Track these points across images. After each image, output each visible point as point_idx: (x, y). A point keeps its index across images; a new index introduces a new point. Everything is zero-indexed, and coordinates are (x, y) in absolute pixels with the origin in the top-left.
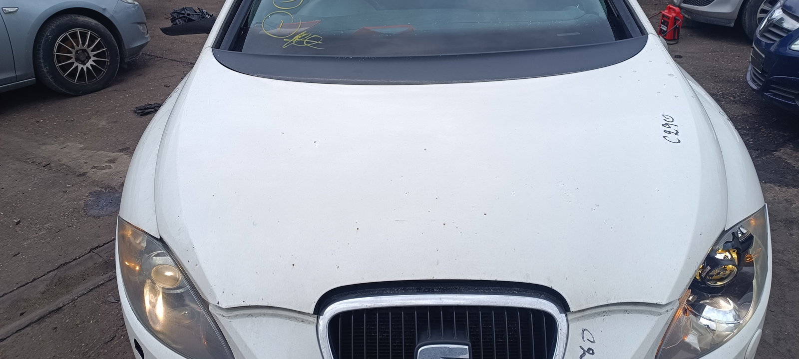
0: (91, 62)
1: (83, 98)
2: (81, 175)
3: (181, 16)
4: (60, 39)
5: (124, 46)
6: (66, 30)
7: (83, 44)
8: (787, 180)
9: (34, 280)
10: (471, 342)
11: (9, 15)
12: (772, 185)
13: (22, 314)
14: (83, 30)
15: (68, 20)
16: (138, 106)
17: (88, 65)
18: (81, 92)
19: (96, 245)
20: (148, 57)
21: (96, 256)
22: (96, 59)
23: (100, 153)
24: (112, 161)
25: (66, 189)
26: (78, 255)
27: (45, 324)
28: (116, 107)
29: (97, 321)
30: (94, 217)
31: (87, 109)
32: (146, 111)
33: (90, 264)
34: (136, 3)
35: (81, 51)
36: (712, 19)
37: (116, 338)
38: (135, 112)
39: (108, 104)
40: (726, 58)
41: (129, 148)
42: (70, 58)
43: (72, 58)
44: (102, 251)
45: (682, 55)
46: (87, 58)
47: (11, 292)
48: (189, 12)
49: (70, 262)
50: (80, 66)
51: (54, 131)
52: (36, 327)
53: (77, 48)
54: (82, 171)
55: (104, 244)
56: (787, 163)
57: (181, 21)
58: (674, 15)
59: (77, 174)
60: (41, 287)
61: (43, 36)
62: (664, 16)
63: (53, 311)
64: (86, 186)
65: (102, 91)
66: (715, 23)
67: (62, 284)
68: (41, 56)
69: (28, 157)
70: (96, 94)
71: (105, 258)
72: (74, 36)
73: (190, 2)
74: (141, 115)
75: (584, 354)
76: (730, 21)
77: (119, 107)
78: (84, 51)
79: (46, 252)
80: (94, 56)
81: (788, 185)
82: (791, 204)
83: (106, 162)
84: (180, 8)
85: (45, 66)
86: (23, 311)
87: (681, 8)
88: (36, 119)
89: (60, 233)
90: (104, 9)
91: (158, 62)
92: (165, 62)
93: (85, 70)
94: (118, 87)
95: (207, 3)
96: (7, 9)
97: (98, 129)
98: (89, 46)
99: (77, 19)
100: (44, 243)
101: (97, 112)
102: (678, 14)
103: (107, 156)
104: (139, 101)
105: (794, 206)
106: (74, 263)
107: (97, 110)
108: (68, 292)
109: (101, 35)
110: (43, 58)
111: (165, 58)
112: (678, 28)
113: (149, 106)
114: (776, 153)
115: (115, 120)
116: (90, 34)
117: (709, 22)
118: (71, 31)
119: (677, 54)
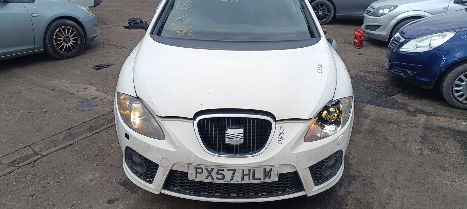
0: (71, 43)
1: (66, 60)
2: (71, 94)
3: (132, 21)
4: (57, 30)
5: (87, 36)
6: (60, 26)
7: (68, 33)
8: (394, 107)
9: (58, 133)
10: (244, 128)
11: (34, 17)
12: (387, 108)
13: (55, 146)
14: (68, 27)
15: (62, 22)
16: (94, 65)
17: (69, 44)
18: (65, 58)
19: (84, 121)
20: (96, 43)
21: (85, 126)
22: (73, 41)
23: (79, 85)
24: (86, 89)
25: (66, 99)
26: (77, 125)
27: (67, 149)
28: (83, 65)
29: (90, 149)
30: (81, 111)
31: (69, 65)
32: (99, 67)
33: (82, 129)
34: (94, 15)
35: (66, 37)
36: (378, 37)
37: (99, 155)
38: (94, 68)
39: (79, 64)
40: (382, 56)
41: (93, 84)
42: (61, 40)
43: (62, 40)
44: (88, 124)
45: (362, 54)
46: (69, 41)
47: (49, 138)
48: (136, 20)
49: (73, 127)
50: (66, 45)
51: (54, 75)
52: (63, 150)
53: (65, 36)
54: (72, 92)
55: (88, 121)
56: (397, 100)
57: (132, 23)
58: (360, 34)
59: (70, 93)
60: (62, 137)
61: (49, 29)
62: (356, 35)
63: (69, 145)
64: (75, 99)
65: (75, 58)
66: (379, 39)
67: (71, 136)
68: (47, 38)
69: (43, 85)
70: (72, 59)
71: (89, 127)
72: (64, 29)
73: (115, 16)
74: (97, 69)
75: (280, 134)
76: (386, 39)
77: (85, 65)
78: (68, 37)
79: (61, 123)
80: (73, 40)
81: (394, 109)
82: (393, 116)
83: (83, 89)
84: (133, 18)
85: (49, 44)
86: (55, 145)
87: (364, 32)
88: (44, 69)
89: (67, 116)
90: (79, 18)
91: (102, 45)
92: (105, 45)
93: (68, 47)
94: (83, 56)
95: (124, 17)
96: (33, 14)
97: (76, 75)
98: (70, 35)
99: (66, 21)
100: (60, 120)
101: (74, 67)
102: (362, 34)
103: (83, 86)
104: (95, 63)
105: (394, 116)
106: (75, 128)
107: (74, 66)
108: (74, 139)
109: (77, 30)
110: (48, 39)
111: (105, 44)
112: (362, 41)
113: (101, 66)
114: (393, 97)
115: (84, 71)
116: (72, 29)
117: (376, 39)
118: (63, 27)
119: (360, 53)
